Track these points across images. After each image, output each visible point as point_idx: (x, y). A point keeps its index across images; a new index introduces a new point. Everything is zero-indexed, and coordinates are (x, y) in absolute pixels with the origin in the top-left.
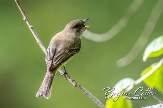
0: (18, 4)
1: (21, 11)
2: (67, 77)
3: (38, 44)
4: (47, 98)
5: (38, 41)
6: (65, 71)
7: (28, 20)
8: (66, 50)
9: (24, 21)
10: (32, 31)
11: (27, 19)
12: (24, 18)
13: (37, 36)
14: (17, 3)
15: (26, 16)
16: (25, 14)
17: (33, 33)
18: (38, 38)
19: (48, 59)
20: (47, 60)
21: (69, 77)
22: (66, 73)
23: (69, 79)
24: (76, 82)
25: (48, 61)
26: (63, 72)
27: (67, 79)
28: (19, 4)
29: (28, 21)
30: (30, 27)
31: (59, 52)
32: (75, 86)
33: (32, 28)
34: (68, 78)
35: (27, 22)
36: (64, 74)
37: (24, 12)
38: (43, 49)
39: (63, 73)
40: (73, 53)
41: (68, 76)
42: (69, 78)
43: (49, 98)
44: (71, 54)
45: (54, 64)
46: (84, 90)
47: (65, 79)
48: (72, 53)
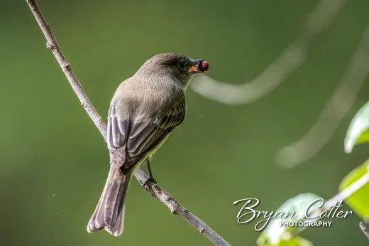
0: (32, 9)
1: (40, 25)
2: (155, 189)
3: (82, 107)
4: (116, 234)
5: (83, 100)
6: (151, 175)
7: (58, 49)
8: (155, 119)
9: (49, 52)
10: (67, 75)
11: (56, 46)
12: (49, 43)
13: (80, 87)
14: (30, 6)
15: (52, 38)
16: (50, 32)
17: (70, 80)
18: (83, 93)
19: (115, 145)
20: (113, 146)
21: (160, 190)
22: (151, 181)
23: (158, 195)
24: (176, 202)
25: (114, 149)
26: (145, 176)
27: (153, 195)
28: (36, 10)
29: (58, 51)
30: (63, 66)
31: (139, 125)
32: (175, 212)
33: (68, 68)
34: (157, 192)
35: (55, 53)
36: (147, 183)
37: (48, 28)
38: (96, 120)
39: (144, 180)
40: (172, 125)
41: (156, 187)
42: (160, 193)
43: (120, 234)
44: (166, 128)
45: (131, 155)
46: (197, 222)
47: (149, 193)
48: (169, 126)
